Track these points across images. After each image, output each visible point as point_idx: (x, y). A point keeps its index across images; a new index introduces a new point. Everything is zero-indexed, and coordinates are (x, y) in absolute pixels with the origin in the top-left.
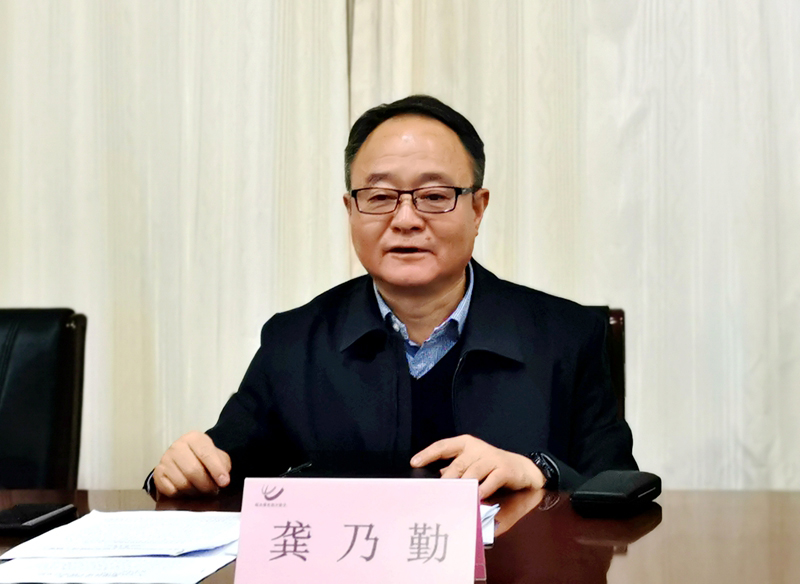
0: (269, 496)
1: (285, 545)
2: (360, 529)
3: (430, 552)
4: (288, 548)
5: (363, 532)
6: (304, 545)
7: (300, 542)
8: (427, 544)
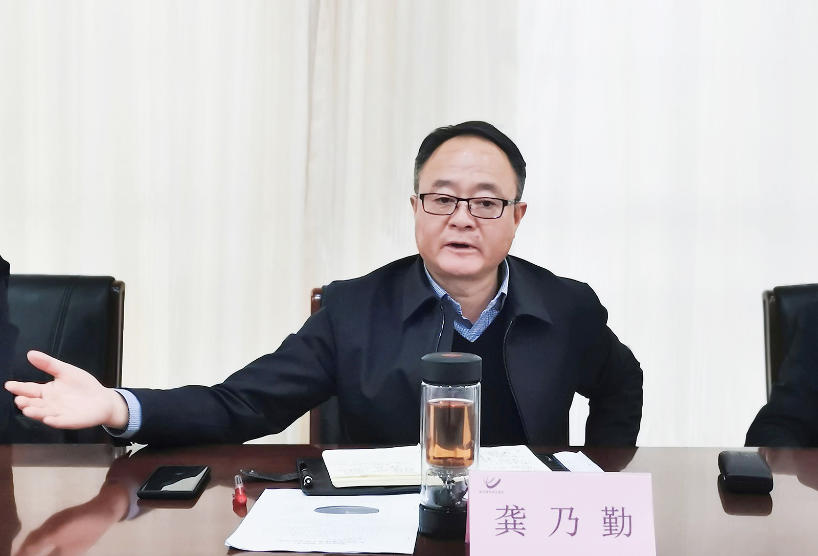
0: (490, 485)
1: (506, 524)
2: (563, 511)
3: (619, 529)
4: (509, 526)
5: (566, 514)
6: (521, 524)
7: (518, 521)
8: (616, 523)
